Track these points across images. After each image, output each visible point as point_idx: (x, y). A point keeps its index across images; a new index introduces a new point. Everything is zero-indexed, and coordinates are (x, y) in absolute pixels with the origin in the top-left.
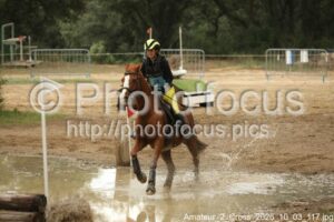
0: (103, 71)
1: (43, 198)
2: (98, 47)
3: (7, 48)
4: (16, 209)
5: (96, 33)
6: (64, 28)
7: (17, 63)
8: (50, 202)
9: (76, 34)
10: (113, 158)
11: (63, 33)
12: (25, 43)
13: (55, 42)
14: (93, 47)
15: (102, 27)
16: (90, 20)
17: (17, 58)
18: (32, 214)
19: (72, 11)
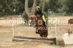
0: (66, 17)
1: (56, 38)
2: (65, 13)
3: (49, 13)
4: (51, 40)
5: (64, 11)
6: (59, 10)
7: (51, 16)
8: (57, 39)
9: (61, 11)
10: (67, 32)
11: (59, 11)
12: (52, 12)
13: (57, 12)
14: (64, 13)
15: (65, 10)
16: (63, 8)
17: (51, 15)
18: (54, 41)
19: (60, 7)
